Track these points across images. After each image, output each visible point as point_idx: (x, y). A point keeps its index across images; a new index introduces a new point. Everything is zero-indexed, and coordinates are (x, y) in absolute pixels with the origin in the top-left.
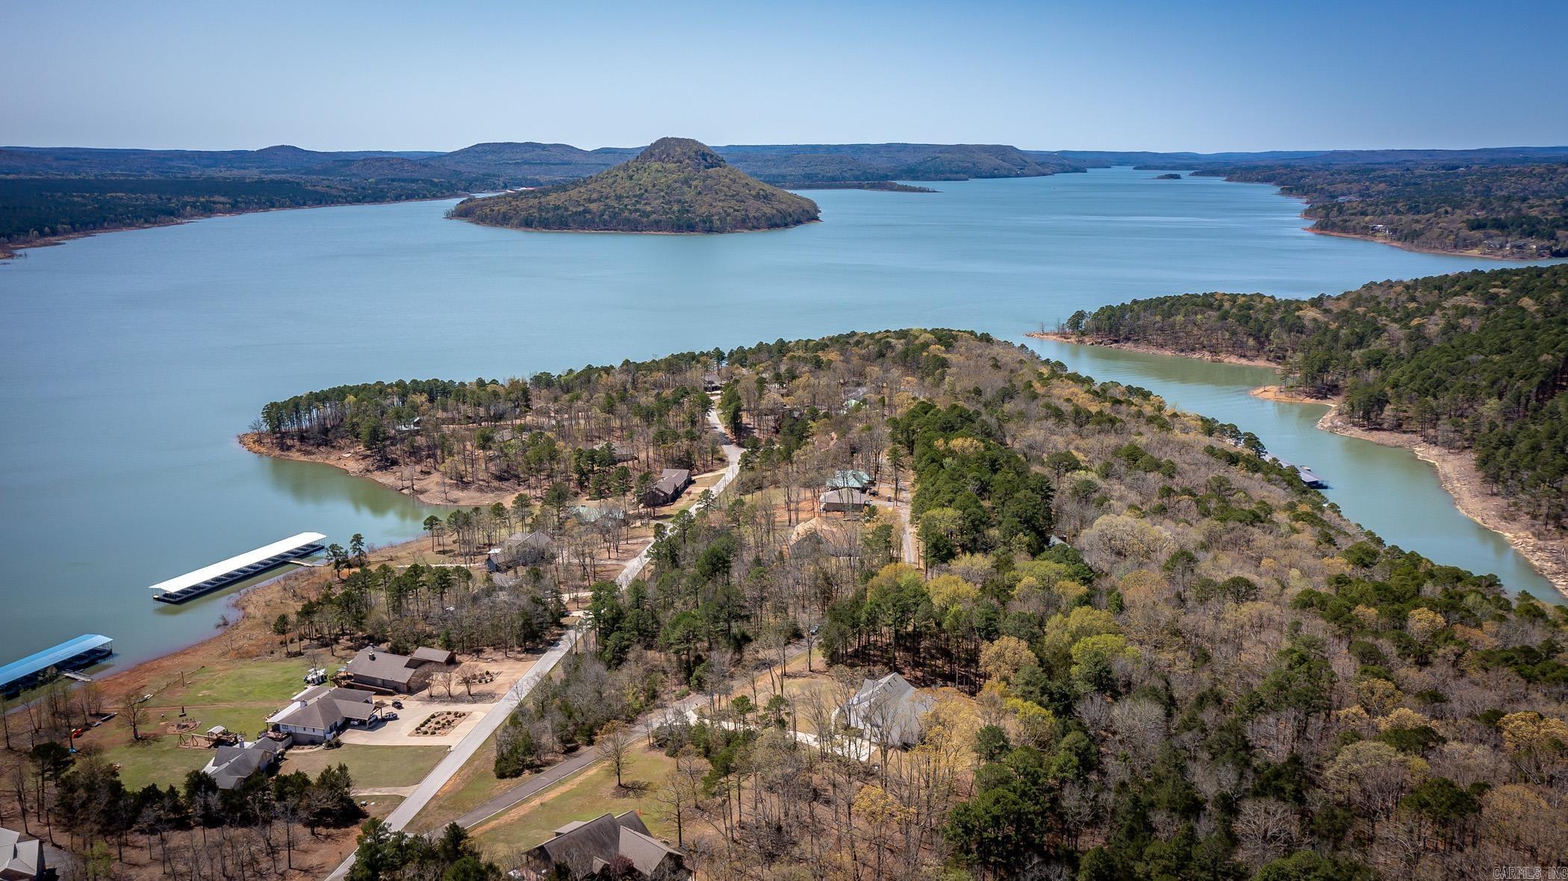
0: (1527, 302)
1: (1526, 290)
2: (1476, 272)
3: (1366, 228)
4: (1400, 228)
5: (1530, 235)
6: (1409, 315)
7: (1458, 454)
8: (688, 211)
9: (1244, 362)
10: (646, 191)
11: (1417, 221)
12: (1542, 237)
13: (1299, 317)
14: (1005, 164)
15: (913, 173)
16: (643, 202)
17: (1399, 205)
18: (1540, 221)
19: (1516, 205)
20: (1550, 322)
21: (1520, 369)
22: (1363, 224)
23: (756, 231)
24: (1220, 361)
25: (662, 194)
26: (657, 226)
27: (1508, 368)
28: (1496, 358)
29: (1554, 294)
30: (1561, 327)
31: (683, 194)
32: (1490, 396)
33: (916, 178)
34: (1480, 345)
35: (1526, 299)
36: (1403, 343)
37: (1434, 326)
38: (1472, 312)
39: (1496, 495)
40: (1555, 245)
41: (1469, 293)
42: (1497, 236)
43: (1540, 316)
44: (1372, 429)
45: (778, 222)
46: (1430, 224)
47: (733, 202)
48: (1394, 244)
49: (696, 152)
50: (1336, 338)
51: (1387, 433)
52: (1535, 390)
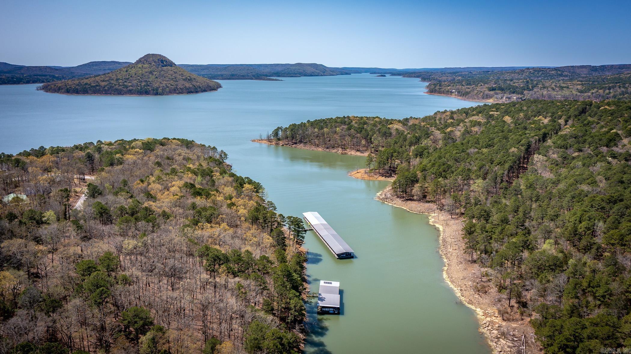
0: (508, 119)
1: (507, 113)
2: (485, 105)
3: (448, 91)
4: (461, 91)
5: (514, 93)
6: (447, 126)
7: (457, 219)
8: (149, 86)
9: (358, 154)
10: (131, 77)
11: (469, 88)
12: (518, 94)
13: (389, 128)
14: (317, 71)
15: (278, 74)
16: (128, 81)
17: (463, 83)
18: (517, 87)
19: (508, 82)
20: (518, 128)
21: (498, 158)
22: (447, 90)
23: (181, 94)
24: (345, 154)
25: (139, 78)
26: (130, 92)
27: (490, 157)
28: (485, 150)
29: (521, 114)
30: (524, 131)
31: (149, 78)
32: (478, 177)
33: (279, 76)
34: (477, 142)
35: (507, 117)
36: (441, 142)
37: (458, 132)
38: (479, 124)
39: (474, 262)
40: (524, 97)
41: (480, 115)
42: (500, 93)
43: (513, 125)
44: (407, 200)
45: (192, 90)
46: (473, 90)
47: (172, 81)
48: (459, 98)
49: (158, 60)
50: (405, 140)
51: (416, 202)
52: (506, 172)
